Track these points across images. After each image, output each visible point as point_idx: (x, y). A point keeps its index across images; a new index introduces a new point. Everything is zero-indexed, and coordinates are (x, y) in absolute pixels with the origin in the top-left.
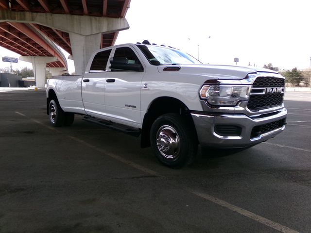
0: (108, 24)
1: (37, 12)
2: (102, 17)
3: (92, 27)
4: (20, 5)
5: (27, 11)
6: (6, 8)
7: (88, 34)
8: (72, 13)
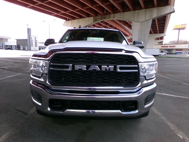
0: (158, 12)
1: (116, 13)
2: (154, 8)
3: (146, 16)
4: (108, 11)
5: (112, 13)
6: (103, 14)
7: (143, 21)
8: (135, 9)
